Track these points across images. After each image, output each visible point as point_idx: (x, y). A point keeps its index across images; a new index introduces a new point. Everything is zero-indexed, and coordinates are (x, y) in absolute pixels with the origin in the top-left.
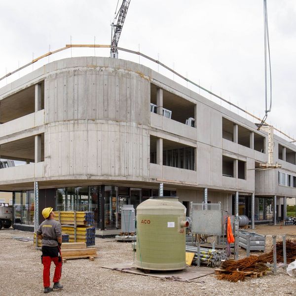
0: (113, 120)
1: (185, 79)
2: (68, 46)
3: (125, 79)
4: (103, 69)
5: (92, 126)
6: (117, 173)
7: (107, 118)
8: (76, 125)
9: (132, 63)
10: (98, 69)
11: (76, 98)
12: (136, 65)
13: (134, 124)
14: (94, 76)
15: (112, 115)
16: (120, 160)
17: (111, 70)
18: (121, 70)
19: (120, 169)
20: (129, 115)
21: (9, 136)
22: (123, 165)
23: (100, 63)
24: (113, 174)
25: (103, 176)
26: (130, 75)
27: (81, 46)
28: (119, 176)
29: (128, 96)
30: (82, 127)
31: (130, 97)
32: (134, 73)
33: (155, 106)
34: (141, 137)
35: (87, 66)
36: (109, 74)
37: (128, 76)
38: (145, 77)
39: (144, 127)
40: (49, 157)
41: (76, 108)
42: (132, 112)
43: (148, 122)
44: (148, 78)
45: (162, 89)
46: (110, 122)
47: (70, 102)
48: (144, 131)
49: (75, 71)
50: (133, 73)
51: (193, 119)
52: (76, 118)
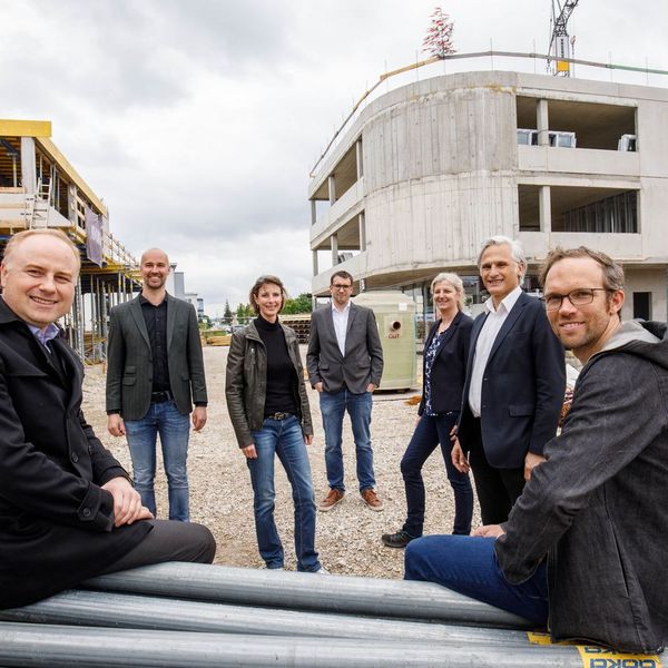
0: (447, 173)
1: (606, 66)
2: (384, 78)
3: (464, 103)
4: (430, 97)
5: (417, 188)
6: (456, 256)
7: (438, 172)
8: (396, 192)
9: (476, 73)
10: (422, 99)
11: (395, 152)
12: (485, 74)
13: (484, 172)
14: (417, 111)
15: (445, 165)
16: (460, 235)
17: (441, 95)
18: (459, 91)
19: (461, 248)
20: (473, 160)
21: (339, 220)
22: (466, 242)
23: (425, 89)
24: (450, 258)
25: (435, 261)
26: (475, 93)
27: (399, 72)
28: (460, 259)
29: (472, 128)
30: (404, 192)
31: (475, 131)
32: (481, 89)
33: (534, 131)
34: (498, 191)
35: (407, 100)
36: (440, 102)
37: (472, 97)
38: (503, 89)
39: (504, 173)
40: (370, 243)
41: (395, 166)
42: (480, 153)
43: (511, 163)
44: (510, 89)
45: (544, 99)
46: (443, 177)
47: (389, 158)
48: (504, 179)
49: (392, 111)
50: (479, 90)
51: (630, 136)
52: (396, 181)
